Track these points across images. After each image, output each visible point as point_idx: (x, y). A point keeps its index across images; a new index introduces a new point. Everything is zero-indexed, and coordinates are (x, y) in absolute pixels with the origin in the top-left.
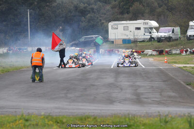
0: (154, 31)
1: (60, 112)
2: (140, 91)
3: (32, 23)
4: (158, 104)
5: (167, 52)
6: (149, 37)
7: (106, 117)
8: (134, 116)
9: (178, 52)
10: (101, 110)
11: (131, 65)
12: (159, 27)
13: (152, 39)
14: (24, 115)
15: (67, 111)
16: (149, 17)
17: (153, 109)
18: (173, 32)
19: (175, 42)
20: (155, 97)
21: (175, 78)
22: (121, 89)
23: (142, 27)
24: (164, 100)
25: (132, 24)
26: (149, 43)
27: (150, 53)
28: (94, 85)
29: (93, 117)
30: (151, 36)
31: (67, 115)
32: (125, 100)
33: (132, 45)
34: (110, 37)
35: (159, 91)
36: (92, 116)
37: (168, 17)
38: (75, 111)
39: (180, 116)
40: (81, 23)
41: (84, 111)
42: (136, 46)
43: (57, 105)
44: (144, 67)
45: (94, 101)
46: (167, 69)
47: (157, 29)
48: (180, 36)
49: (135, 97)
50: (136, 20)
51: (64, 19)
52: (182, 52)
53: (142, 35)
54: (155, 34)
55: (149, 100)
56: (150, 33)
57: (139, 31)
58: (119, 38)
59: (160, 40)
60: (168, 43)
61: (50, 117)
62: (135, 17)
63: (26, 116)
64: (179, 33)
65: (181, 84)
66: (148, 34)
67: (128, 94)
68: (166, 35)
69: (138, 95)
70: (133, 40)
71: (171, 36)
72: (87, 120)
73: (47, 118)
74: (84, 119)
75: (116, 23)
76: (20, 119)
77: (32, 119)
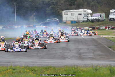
0: (90, 15)
1: (33, 64)
2: (81, 51)
3: (17, 11)
4: (92, 59)
5: (97, 28)
6: (87, 19)
7: (61, 67)
8: (77, 66)
9: (104, 28)
10: (58, 63)
11: (22, 50)
12: (93, 13)
13: (88, 20)
15: (38, 63)
16: (87, 7)
17: (89, 62)
18: (101, 16)
19: (102, 22)
20: (91, 55)
21: (102, 44)
22: (70, 50)
23: (82, 13)
24: (95, 57)
25: (77, 12)
26: (87, 23)
28: (54, 48)
29: (53, 67)
30: (88, 19)
31: (38, 66)
32: (73, 57)
33: (77, 24)
34: (63, 20)
35: (93, 51)
37: (97, 8)
38: (43, 64)
39: (105, 66)
40: (46, 11)
42: (79, 25)
43: (32, 60)
44: (83, 37)
45: (54, 57)
46: (97, 39)
47: (91, 15)
48: (105, 18)
49: (77, 55)
50: (79, 9)
51: (36, 9)
52: (106, 28)
53: (82, 18)
54: (90, 18)
55: (87, 57)
56: (87, 17)
57: (80, 16)
58: (69, 20)
59: (93, 21)
60: (98, 23)
61: (28, 68)
62: (78, 8)
63: (13, 67)
64: (104, 17)
65: (105, 47)
66: (86, 17)
67: (74, 53)
68: (97, 18)
69: (80, 54)
70: (77, 21)
71: (100, 18)
72: (50, 69)
73: (26, 68)
74: (47, 68)
75: (67, 11)
76: (10, 69)
77: (17, 69)
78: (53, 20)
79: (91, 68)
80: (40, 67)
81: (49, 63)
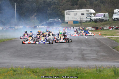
0: (93, 15)
1: (35, 66)
2: (84, 52)
4: (95, 60)
5: (100, 28)
7: (63, 68)
8: (80, 68)
9: (107, 28)
10: (60, 64)
12: (96, 13)
14: (13, 68)
15: (40, 65)
16: (89, 7)
17: (92, 63)
18: (104, 16)
20: (94, 56)
21: (106, 44)
23: (85, 13)
24: (99, 58)
26: (90, 23)
27: (90, 29)
28: (56, 49)
30: (91, 19)
31: (39, 68)
32: (75, 58)
33: (79, 24)
34: (65, 20)
35: (96, 52)
36: (54, 68)
37: (101, 7)
38: (44, 65)
39: (109, 67)
40: (47, 11)
41: (50, 65)
42: (82, 25)
43: (33, 62)
44: (86, 38)
45: (56, 59)
46: (100, 39)
47: (94, 14)
48: (108, 18)
49: (81, 56)
50: (82, 9)
51: (37, 9)
52: (110, 28)
53: (85, 18)
54: (93, 18)
55: (90, 58)
56: (90, 17)
57: (83, 15)
58: (71, 20)
59: (96, 21)
60: (101, 23)
61: (29, 69)
62: (81, 7)
64: (108, 17)
65: (109, 48)
66: (89, 17)
67: (77, 54)
68: (100, 18)
69: (83, 55)
70: (80, 21)
71: (103, 18)
72: (52, 70)
73: (27, 69)
74: (49, 70)
75: (69, 11)
76: (11, 70)
77: (18, 70)
78: (55, 20)
79: (95, 69)
80: (42, 68)
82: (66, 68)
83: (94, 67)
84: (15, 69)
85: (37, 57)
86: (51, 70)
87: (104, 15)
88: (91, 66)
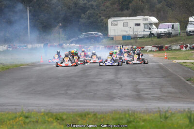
0: (154, 26)
1: (60, 109)
2: (140, 87)
4: (159, 100)
5: (167, 48)
6: (149, 33)
7: (106, 113)
8: (134, 112)
9: (178, 47)
10: (101, 106)
11: (114, 64)
12: (160, 22)
13: (151, 35)
14: (24, 112)
15: (67, 107)
16: (149, 13)
17: (153, 104)
18: (173, 28)
19: (174, 38)
20: (156, 94)
21: (175, 74)
22: (122, 86)
23: (142, 23)
24: (164, 96)
25: (132, 21)
26: (149, 39)
27: (150, 49)
28: (93, 82)
29: (93, 114)
30: (151, 32)
31: (67, 112)
32: (125, 96)
33: (132, 41)
34: (109, 34)
35: (160, 87)
36: (92, 112)
37: (167, 13)
38: (75, 107)
39: (180, 112)
40: (80, 20)
41: (84, 108)
42: (136, 42)
45: (94, 97)
46: (166, 65)
47: (157, 25)
48: (179, 31)
49: (134, 93)
50: (136, 16)
51: (63, 15)
52: (182, 47)
53: (141, 31)
54: (155, 30)
55: (149, 96)
56: (150, 29)
57: (139, 27)
58: (118, 34)
59: (159, 36)
60: (168, 39)
61: (50, 114)
62: (134, 14)
63: (26, 113)
64: (179, 29)
65: (181, 79)
66: (148, 30)
67: (128, 90)
68: (166, 30)
69: (138, 91)
70: (133, 36)
71: (171, 32)
72: (87, 116)
73: (47, 115)
74: (84, 115)
75: (116, 19)
76: (21, 116)
77: (32, 116)
78: (92, 34)
79: (157, 115)
80: (71, 113)
81: (85, 106)
82: (110, 112)
83: (156, 112)
84: (27, 115)
85: (63, 94)
86: (85, 116)
87: (173, 26)
88: (152, 109)
